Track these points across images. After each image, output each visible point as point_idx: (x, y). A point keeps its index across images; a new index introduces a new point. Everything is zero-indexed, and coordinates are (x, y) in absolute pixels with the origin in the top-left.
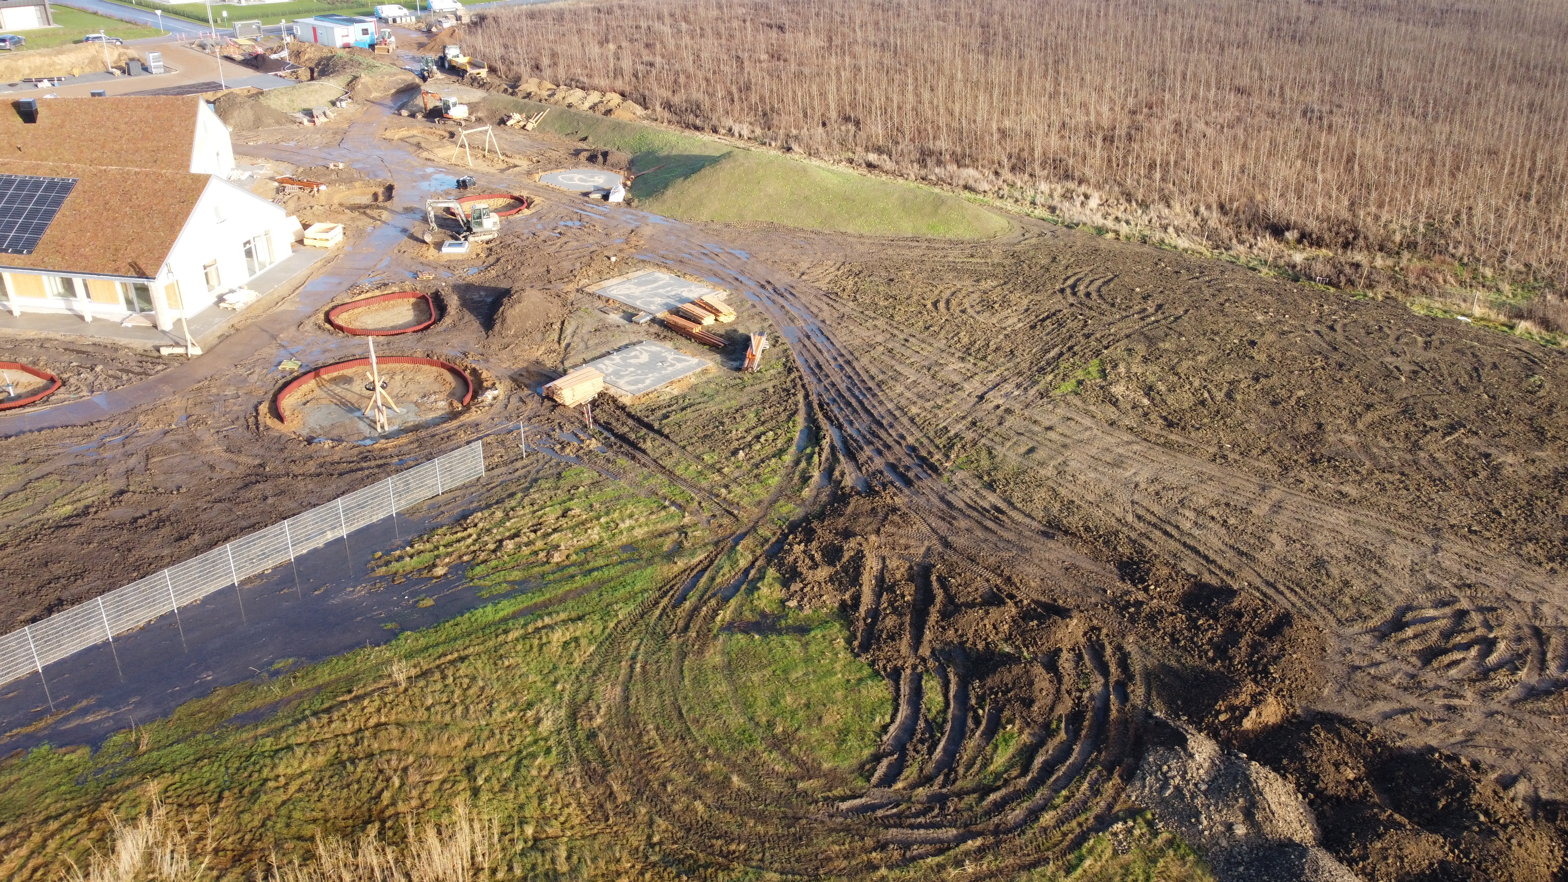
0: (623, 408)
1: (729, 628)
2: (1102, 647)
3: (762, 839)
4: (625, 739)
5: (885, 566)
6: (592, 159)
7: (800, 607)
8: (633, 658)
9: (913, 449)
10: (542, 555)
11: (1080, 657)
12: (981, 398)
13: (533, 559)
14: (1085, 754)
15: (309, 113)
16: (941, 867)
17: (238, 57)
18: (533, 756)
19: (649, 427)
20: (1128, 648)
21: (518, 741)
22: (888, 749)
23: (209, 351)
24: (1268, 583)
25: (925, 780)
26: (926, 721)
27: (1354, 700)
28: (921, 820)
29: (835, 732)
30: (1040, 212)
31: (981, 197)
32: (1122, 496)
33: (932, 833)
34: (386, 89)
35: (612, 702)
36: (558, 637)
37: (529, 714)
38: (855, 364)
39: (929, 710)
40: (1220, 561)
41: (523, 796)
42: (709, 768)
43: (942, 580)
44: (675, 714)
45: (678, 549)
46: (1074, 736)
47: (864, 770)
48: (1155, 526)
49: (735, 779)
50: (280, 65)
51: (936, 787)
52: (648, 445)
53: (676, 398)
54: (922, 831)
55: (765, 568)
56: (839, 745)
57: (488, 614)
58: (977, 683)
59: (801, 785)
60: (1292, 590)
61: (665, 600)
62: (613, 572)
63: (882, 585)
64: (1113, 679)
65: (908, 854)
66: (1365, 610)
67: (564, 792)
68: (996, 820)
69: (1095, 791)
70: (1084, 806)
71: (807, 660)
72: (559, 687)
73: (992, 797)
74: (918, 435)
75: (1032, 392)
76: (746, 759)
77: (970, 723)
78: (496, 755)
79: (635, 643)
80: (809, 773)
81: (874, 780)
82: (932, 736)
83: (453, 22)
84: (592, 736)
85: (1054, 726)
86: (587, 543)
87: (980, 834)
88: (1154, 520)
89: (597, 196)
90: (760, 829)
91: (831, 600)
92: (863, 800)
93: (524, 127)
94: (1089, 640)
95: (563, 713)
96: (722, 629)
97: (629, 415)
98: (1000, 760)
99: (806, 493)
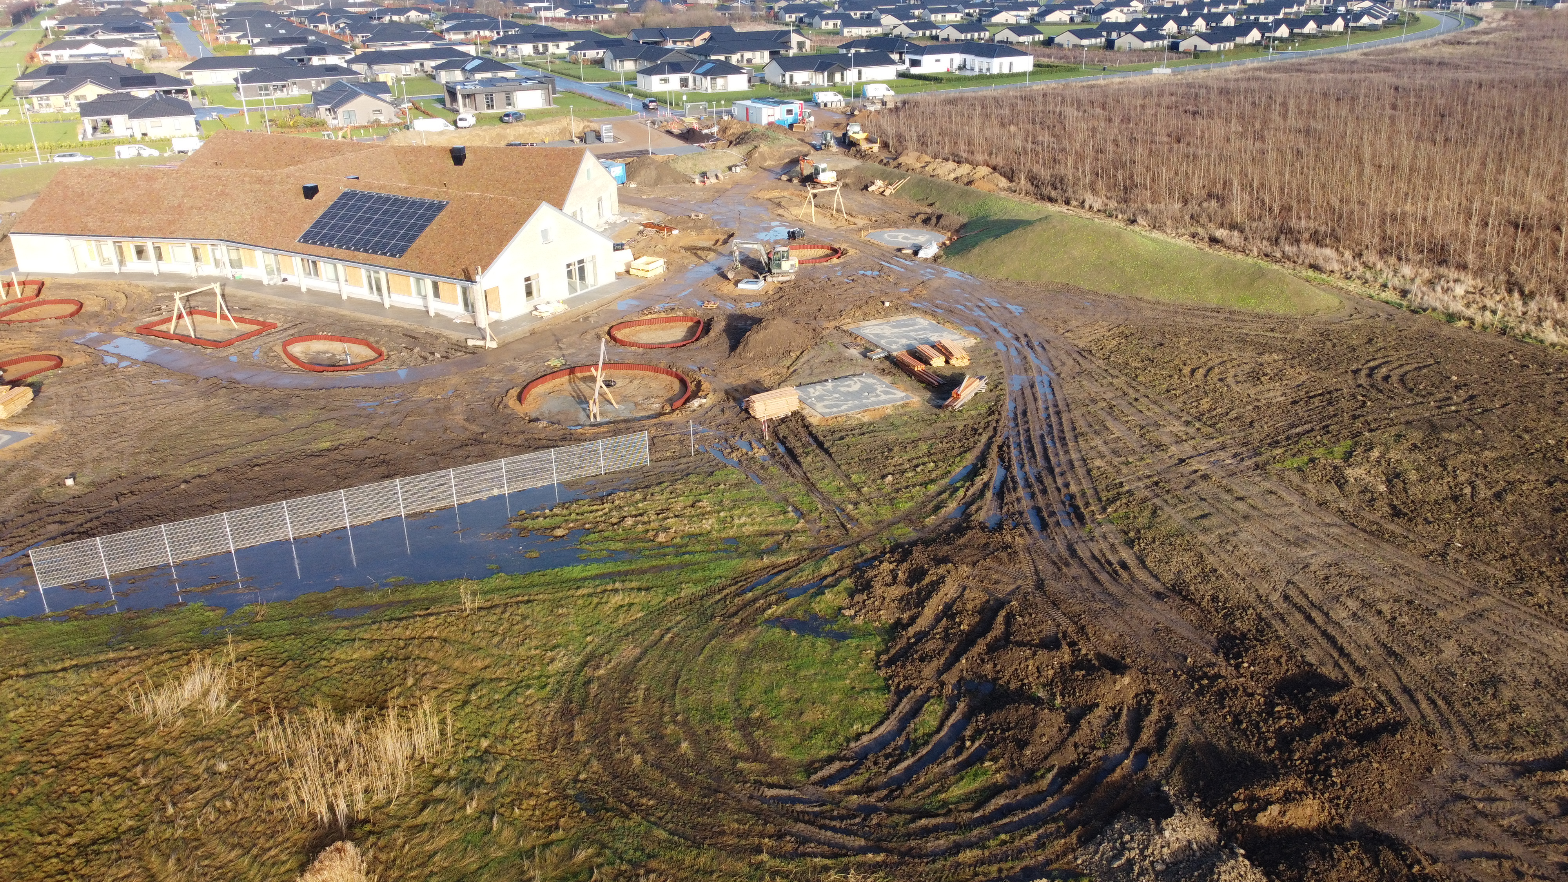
0: (807, 426)
1: (773, 622)
2: (1148, 712)
3: (673, 800)
4: (613, 691)
5: (962, 595)
6: (926, 221)
7: (853, 618)
8: (669, 629)
9: (1072, 497)
10: (651, 533)
11: (1117, 716)
12: (1182, 461)
13: (642, 536)
14: (1056, 807)
15: (704, 175)
16: (826, 869)
17: (676, 131)
18: (529, 687)
19: (820, 445)
20: (1178, 719)
21: (526, 673)
22: (849, 754)
23: (504, 347)
24: (1406, 690)
25: (867, 790)
26: (908, 740)
27: (1434, 830)
28: (836, 824)
29: (808, 728)
30: (1389, 295)
31: (1324, 276)
32: (1280, 575)
33: (839, 838)
34: (780, 159)
35: (623, 660)
36: (617, 599)
37: (549, 654)
38: (1065, 417)
39: (916, 730)
40: (1355, 655)
41: (498, 716)
42: (669, 731)
43: (1009, 619)
44: (671, 681)
45: (776, 549)
46: (1055, 787)
47: (810, 768)
48: (1300, 609)
49: (684, 745)
50: (708, 137)
51: (872, 800)
52: (806, 461)
53: (862, 425)
54: (829, 833)
55: (844, 577)
56: (803, 740)
57: (576, 571)
58: (982, 717)
59: (741, 765)
60: (1433, 702)
61: (733, 588)
62: (703, 558)
63: (948, 612)
64: (1138, 746)
65: (801, 849)
66: (1519, 741)
67: (533, 721)
68: (913, 844)
69: (1040, 844)
70: (1018, 855)
71: (826, 663)
72: (589, 639)
73: (923, 822)
74: (1086, 485)
75: (1248, 463)
76: (708, 732)
77: (950, 751)
78: (500, 680)
79: (679, 618)
80: (757, 756)
81: (814, 778)
82: (902, 753)
83: (878, 107)
84: (587, 683)
85: (1038, 774)
86: (697, 531)
87: (889, 851)
88: (1303, 602)
89: (909, 251)
90: (678, 792)
91: (887, 616)
92: (792, 792)
93: (882, 193)
94: (1139, 703)
95: (577, 660)
96: (767, 621)
97: (811, 434)
98: (956, 791)
99: (931, 520)
